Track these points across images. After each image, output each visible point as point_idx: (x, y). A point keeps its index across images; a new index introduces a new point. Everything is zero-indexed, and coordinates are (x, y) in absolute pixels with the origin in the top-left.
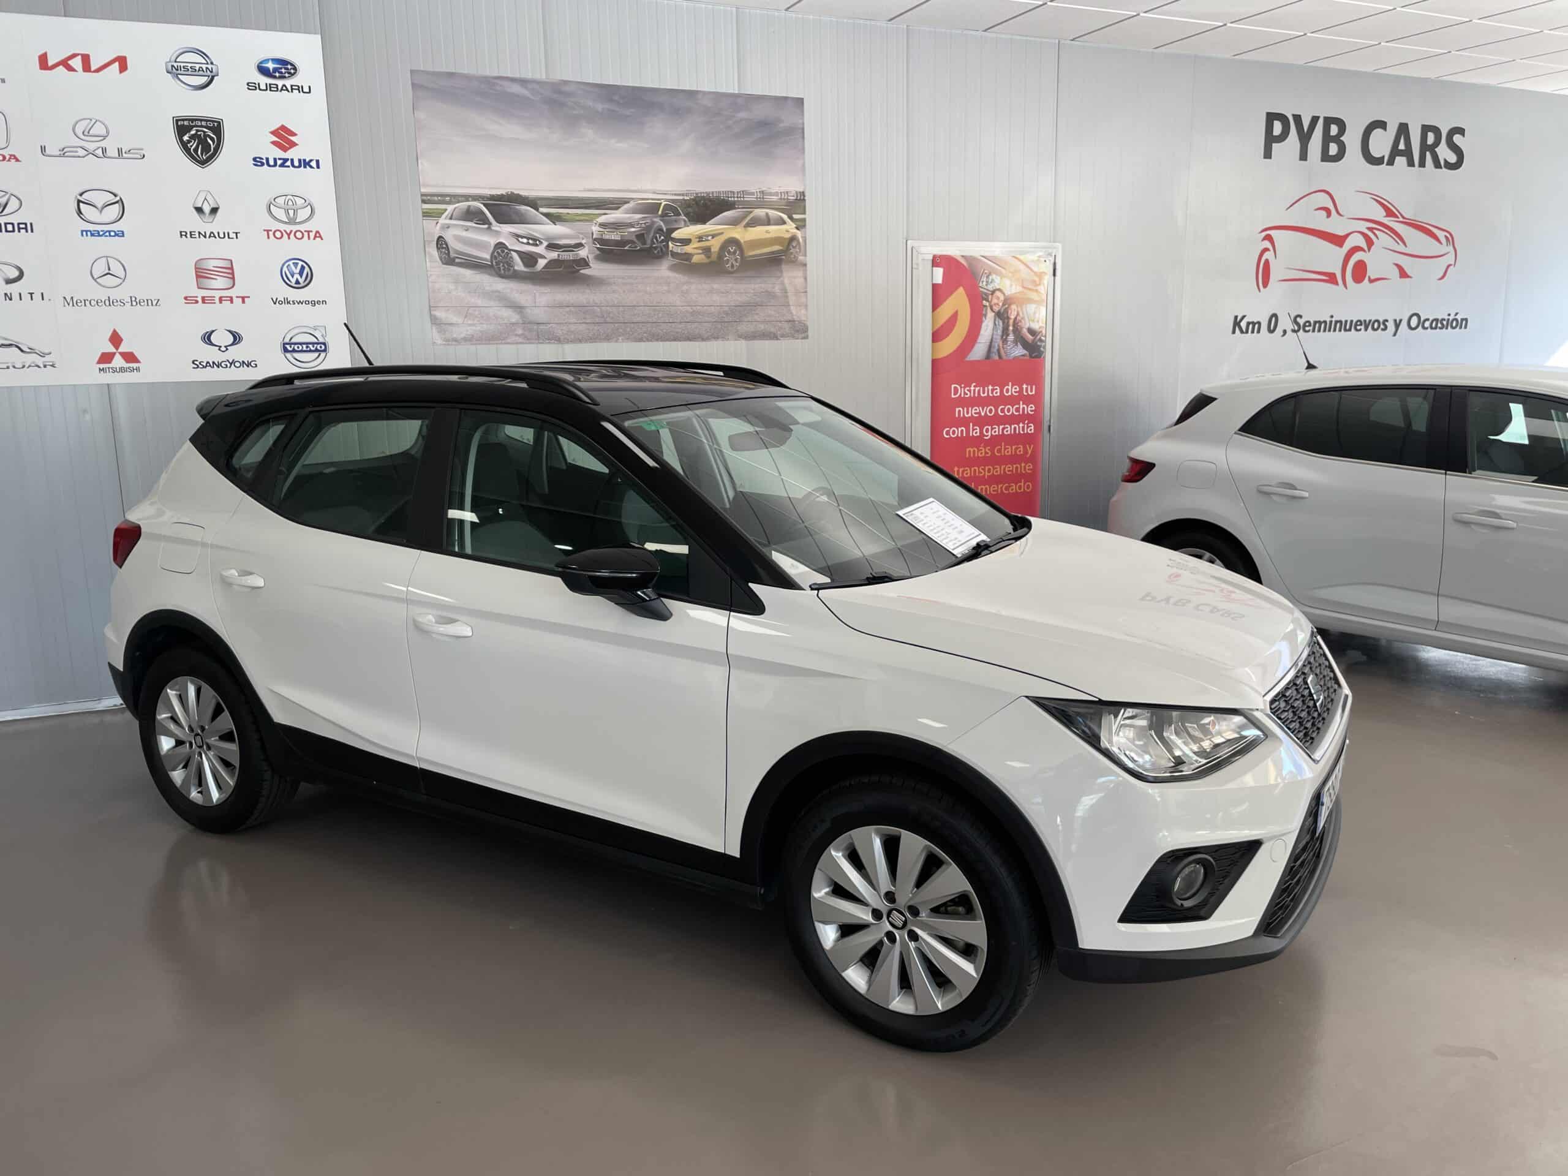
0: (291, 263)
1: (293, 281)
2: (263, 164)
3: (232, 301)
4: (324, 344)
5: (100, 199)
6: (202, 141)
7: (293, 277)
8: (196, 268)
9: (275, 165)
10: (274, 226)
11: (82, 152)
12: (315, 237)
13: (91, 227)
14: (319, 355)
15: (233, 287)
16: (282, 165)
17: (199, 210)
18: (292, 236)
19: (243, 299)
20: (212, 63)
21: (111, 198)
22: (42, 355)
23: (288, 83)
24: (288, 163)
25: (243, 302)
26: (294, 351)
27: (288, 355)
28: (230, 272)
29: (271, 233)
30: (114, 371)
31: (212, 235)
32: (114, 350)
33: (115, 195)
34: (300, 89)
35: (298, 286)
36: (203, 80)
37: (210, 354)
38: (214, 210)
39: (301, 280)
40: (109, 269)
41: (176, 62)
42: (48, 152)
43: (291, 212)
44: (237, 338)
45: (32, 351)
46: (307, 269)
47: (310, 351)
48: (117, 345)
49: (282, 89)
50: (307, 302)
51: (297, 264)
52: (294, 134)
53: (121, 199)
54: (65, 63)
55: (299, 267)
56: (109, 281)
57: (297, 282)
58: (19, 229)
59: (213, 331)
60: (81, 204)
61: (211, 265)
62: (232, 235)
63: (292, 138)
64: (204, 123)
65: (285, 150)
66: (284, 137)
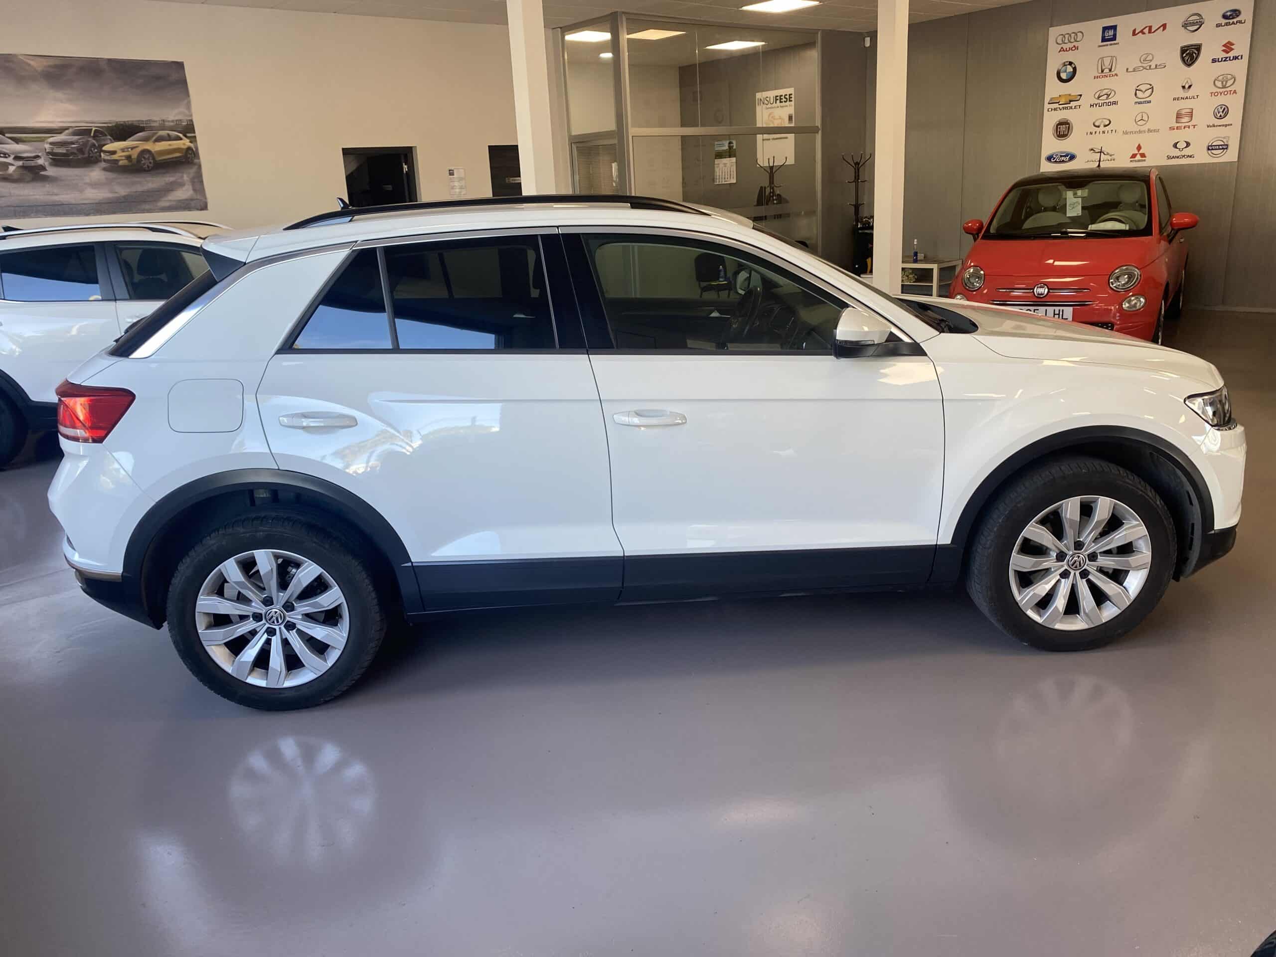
0: (1219, 107)
1: (1219, 115)
2: (1216, 61)
3: (1189, 127)
4: (1227, 145)
5: (1143, 88)
6: (1191, 55)
7: (1219, 113)
8: (1177, 114)
9: (1221, 61)
10: (1215, 90)
11: (1142, 68)
12: (1234, 93)
13: (1139, 100)
14: (1223, 151)
15: (1191, 121)
16: (1224, 61)
17: (1184, 87)
18: (1223, 94)
19: (1194, 126)
20: (1202, 18)
21: (1149, 86)
22: (1111, 156)
23: (1235, 20)
24: (1228, 59)
25: (1194, 127)
26: (1212, 149)
27: (1209, 152)
28: (1191, 115)
29: (1213, 94)
30: (1136, 161)
31: (1187, 98)
32: (1140, 152)
33: (1151, 85)
34: (1240, 22)
35: (1221, 118)
36: (1196, 27)
37: (1176, 153)
38: (1190, 87)
39: (1222, 115)
40: (1142, 117)
41: (1187, 21)
42: (1129, 71)
43: (1224, 83)
44: (1188, 144)
45: (1108, 154)
46: (1226, 109)
47: (1220, 149)
48: (1139, 151)
49: (1232, 24)
50: (1223, 125)
51: (1222, 107)
52: (1233, 45)
53: (1153, 87)
54: (1142, 32)
55: (1223, 108)
56: (1141, 123)
57: (1221, 116)
58: (1113, 104)
59: (1178, 142)
60: (1137, 91)
61: (1183, 112)
62: (1196, 97)
63: (1232, 47)
64: (1193, 47)
65: (1227, 52)
66: (1228, 47)
